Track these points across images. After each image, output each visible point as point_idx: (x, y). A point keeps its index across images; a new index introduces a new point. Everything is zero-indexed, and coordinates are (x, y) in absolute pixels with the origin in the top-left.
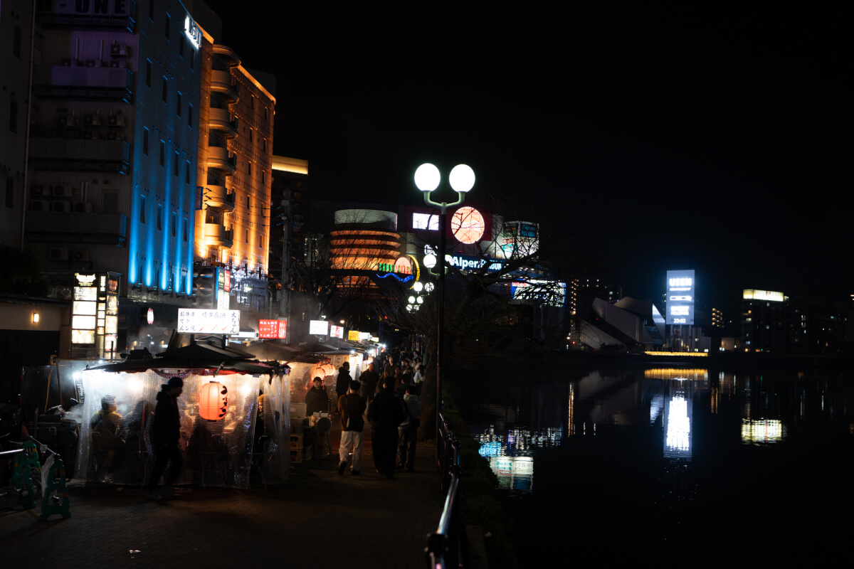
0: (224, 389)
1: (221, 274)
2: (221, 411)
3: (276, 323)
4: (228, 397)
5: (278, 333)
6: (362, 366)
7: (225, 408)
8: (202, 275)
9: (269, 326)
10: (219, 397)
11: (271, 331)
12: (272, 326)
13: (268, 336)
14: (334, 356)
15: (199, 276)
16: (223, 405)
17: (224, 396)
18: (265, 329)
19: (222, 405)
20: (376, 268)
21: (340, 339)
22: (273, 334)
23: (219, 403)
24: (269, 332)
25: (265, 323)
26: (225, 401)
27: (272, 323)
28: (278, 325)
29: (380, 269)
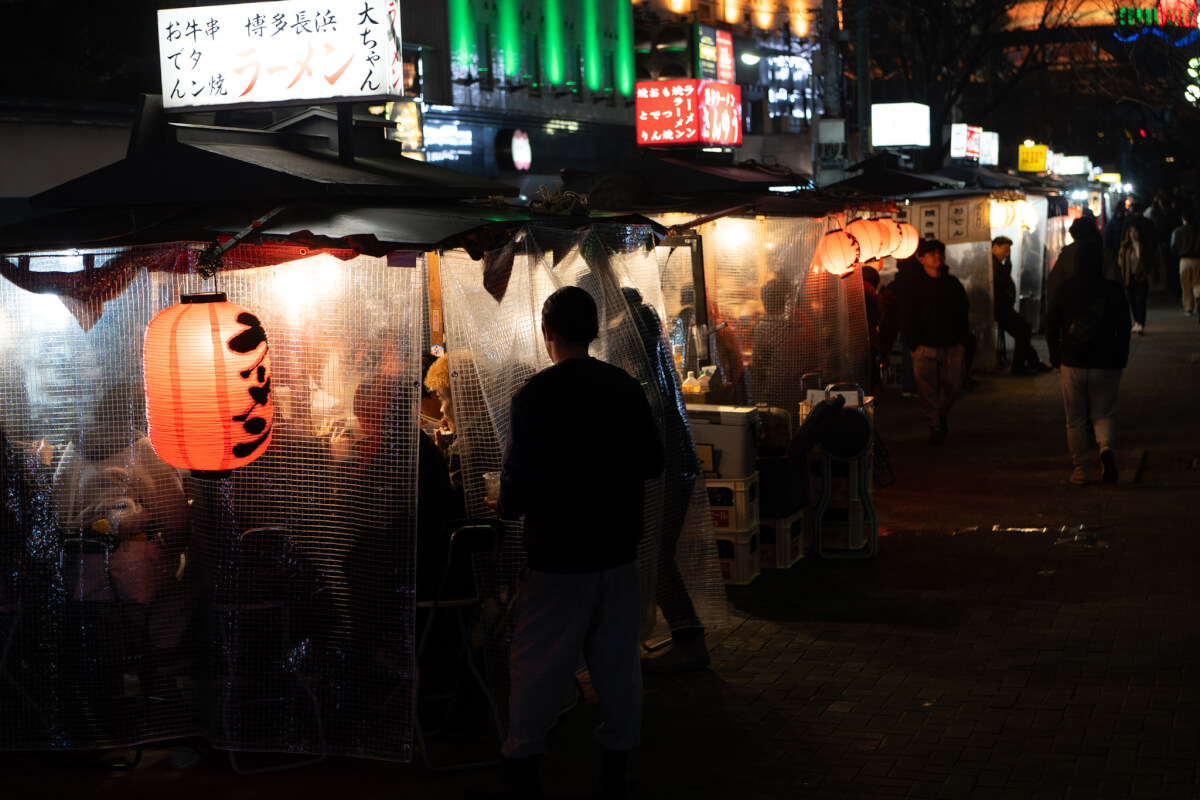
0: (241, 328)
1: (705, 40)
2: (238, 427)
3: (690, 89)
4: (266, 363)
5: (698, 124)
6: (1049, 235)
7: (259, 412)
8: (660, 47)
9: (667, 103)
10: (220, 364)
11: (674, 118)
12: (678, 101)
13: (668, 135)
14: (945, 205)
15: (654, 49)
16: (248, 401)
17: (248, 360)
18: (656, 115)
19: (241, 402)
20: (1109, 19)
21: (989, 167)
22: (682, 128)
23: (222, 395)
24: (668, 124)
25: (654, 93)
26: (253, 381)
27: (678, 90)
28: (698, 99)
29: (1122, 23)
